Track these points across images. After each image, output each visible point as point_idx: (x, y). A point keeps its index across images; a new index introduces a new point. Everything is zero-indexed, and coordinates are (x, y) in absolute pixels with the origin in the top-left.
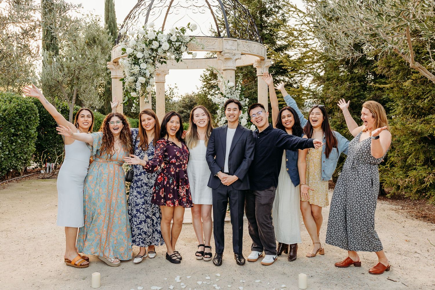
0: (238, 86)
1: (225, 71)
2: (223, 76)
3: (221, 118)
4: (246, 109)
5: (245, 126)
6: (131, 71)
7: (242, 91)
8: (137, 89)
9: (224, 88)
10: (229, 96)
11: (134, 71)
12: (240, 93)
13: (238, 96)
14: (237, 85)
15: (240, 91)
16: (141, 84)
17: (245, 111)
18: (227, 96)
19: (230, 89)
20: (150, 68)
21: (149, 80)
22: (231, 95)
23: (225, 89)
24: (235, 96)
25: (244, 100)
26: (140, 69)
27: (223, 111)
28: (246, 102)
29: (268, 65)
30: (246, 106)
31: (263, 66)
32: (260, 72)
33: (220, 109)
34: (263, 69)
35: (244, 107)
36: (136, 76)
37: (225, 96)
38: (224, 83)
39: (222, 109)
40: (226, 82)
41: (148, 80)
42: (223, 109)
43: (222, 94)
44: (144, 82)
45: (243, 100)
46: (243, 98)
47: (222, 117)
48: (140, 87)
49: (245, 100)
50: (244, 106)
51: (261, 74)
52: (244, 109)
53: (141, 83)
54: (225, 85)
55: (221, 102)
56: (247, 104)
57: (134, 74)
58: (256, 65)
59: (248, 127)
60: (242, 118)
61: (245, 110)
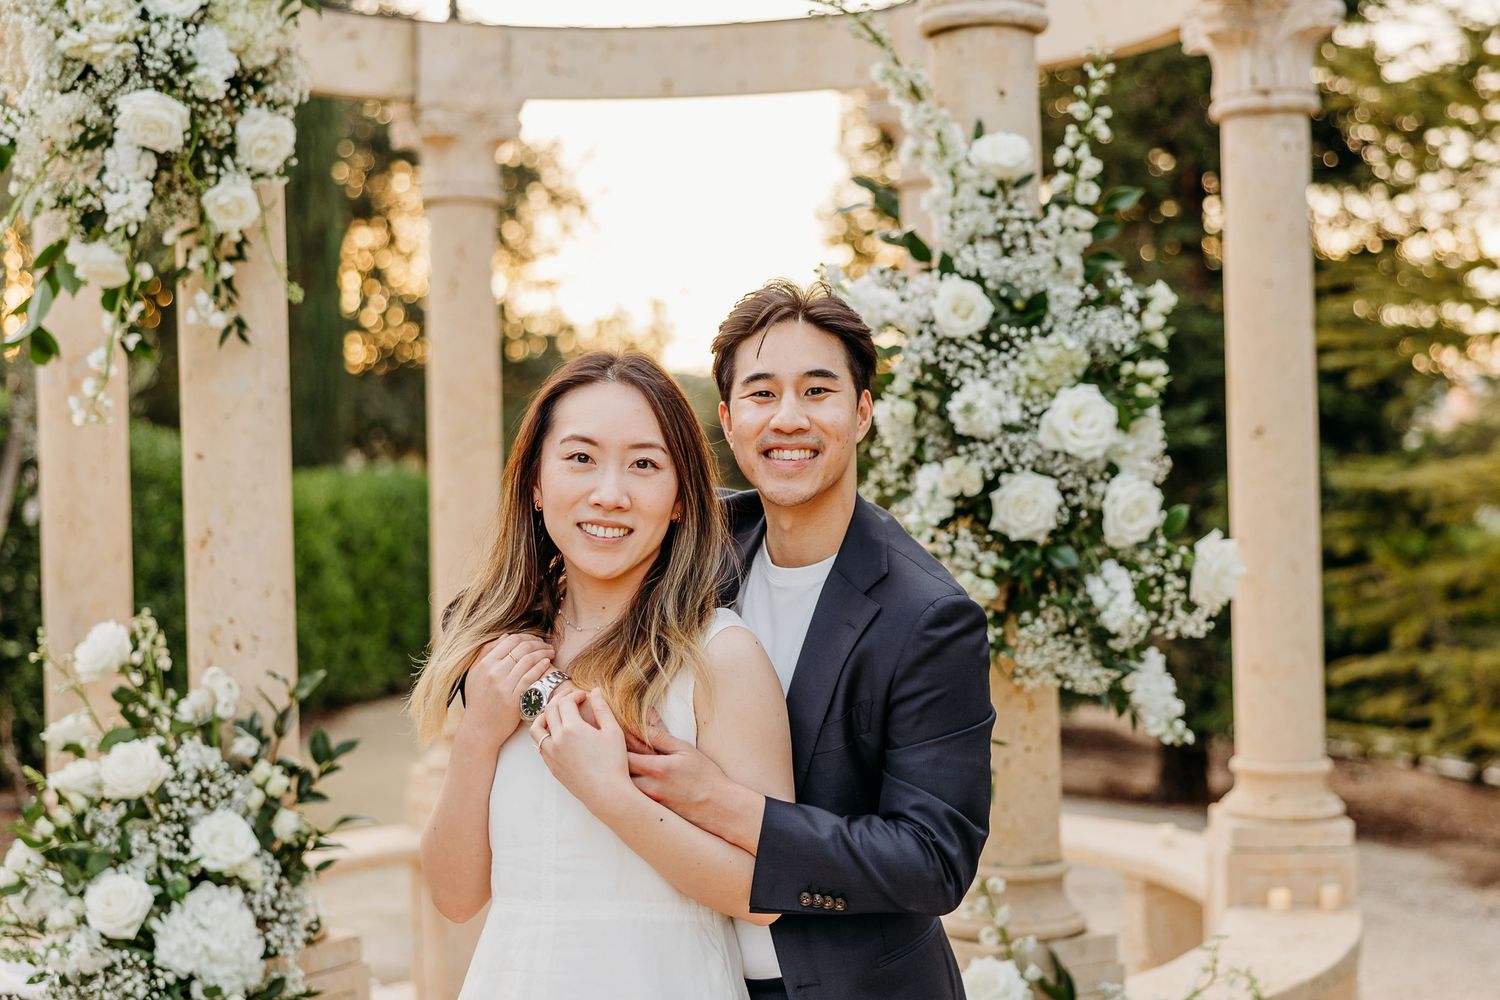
0: (1066, 168)
1: (943, 41)
2: (926, 78)
3: (907, 470)
4: (1148, 381)
5: (1140, 546)
6: (63, 45)
7: (1105, 209)
8: (112, 203)
9: (940, 187)
10: (985, 258)
11: (81, 38)
12: (1086, 239)
13: (1073, 262)
14: (1062, 156)
15: (1089, 219)
16: (150, 164)
17: (1144, 404)
18: (966, 260)
19: (992, 195)
20: (238, 18)
21: (233, 126)
22: (1007, 252)
23: (949, 203)
24: (1043, 259)
25: (1130, 299)
26: (141, 26)
27: (932, 400)
28: (1153, 320)
29: (1306, 22)
30: (1149, 351)
31: (1265, 32)
32: (1246, 85)
33: (901, 384)
34: (1272, 56)
35: (1127, 368)
36: (102, 87)
37: (947, 266)
38: (931, 146)
39: (917, 386)
40: (957, 134)
41: (216, 126)
42: (928, 387)
43: (917, 248)
44: (173, 139)
45: (1115, 300)
46: (1118, 280)
47: (918, 460)
48: (142, 193)
49: (1144, 303)
50: (1133, 358)
51: (1256, 101)
52: (1135, 379)
53: (156, 154)
54: (948, 163)
55: (910, 324)
56: (1161, 341)
57: (89, 68)
58: (1207, 19)
59: (1168, 555)
60: (1113, 470)
61: (1142, 390)
